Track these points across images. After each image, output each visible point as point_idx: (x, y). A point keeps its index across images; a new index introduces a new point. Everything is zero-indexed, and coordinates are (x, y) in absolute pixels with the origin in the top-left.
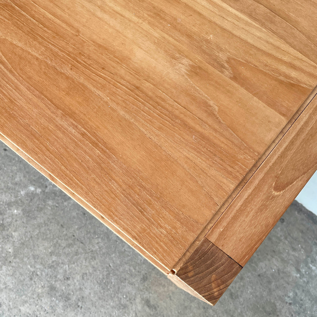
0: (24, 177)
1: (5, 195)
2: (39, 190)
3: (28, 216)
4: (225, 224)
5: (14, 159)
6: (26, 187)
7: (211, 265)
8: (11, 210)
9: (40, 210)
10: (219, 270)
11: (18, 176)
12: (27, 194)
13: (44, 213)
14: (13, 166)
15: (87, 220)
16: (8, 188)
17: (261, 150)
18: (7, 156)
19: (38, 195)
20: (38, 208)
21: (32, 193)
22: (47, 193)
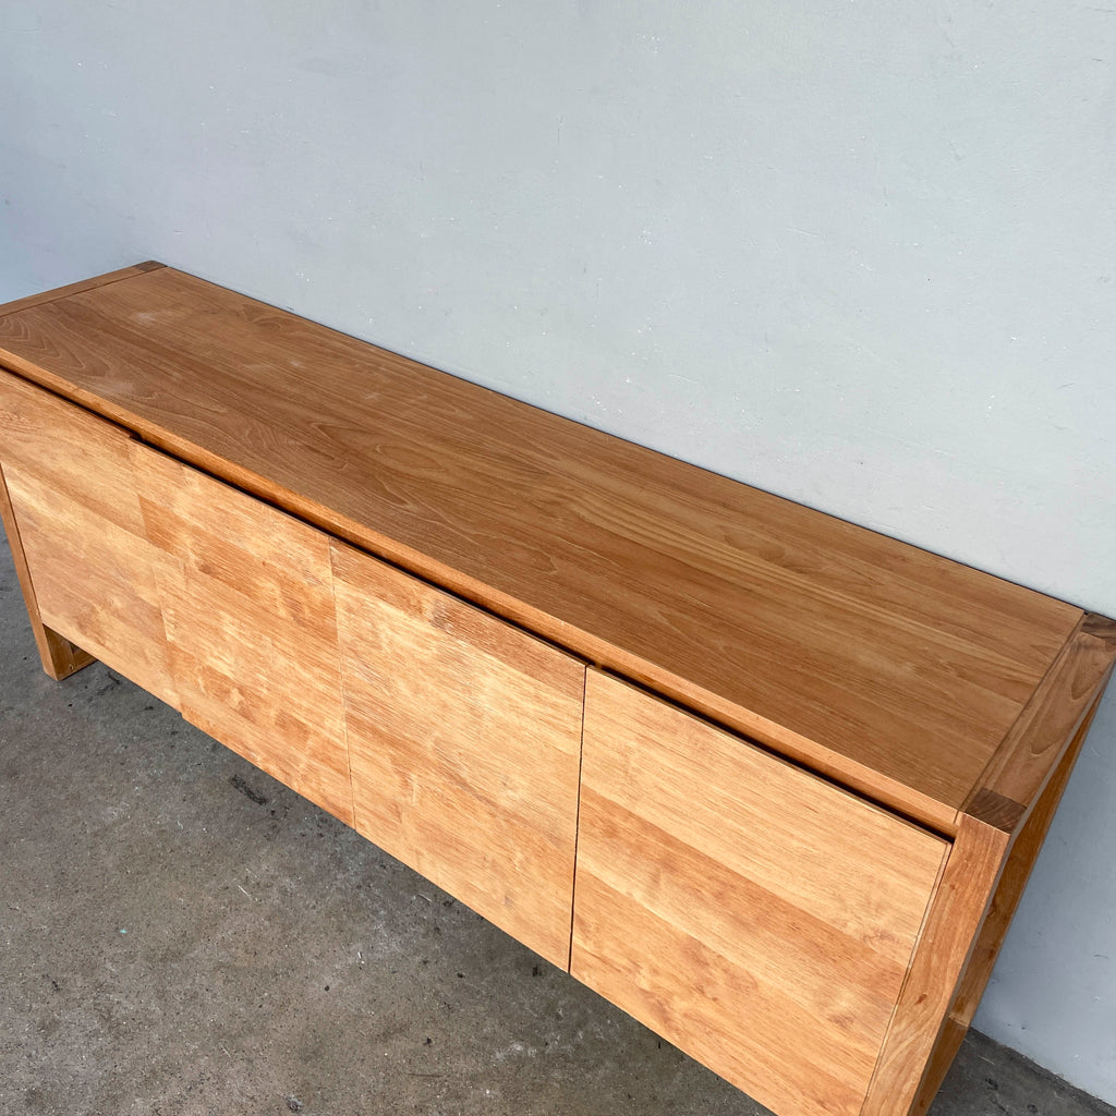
0: (501, 1024)
1: (465, 1060)
2: (532, 1051)
3: (515, 1101)
4: (996, 776)
5: (478, 993)
6: (505, 1044)
7: (996, 805)
8: (478, 1089)
9: (538, 1089)
10: (1006, 808)
11: (488, 1023)
12: (509, 1058)
13: (547, 1095)
14: (476, 1004)
15: (636, 1108)
16: (469, 1046)
17: (1009, 725)
18: (464, 986)
19: (531, 1059)
20: (533, 1084)
21: (520, 1057)
22: (549, 1055)
